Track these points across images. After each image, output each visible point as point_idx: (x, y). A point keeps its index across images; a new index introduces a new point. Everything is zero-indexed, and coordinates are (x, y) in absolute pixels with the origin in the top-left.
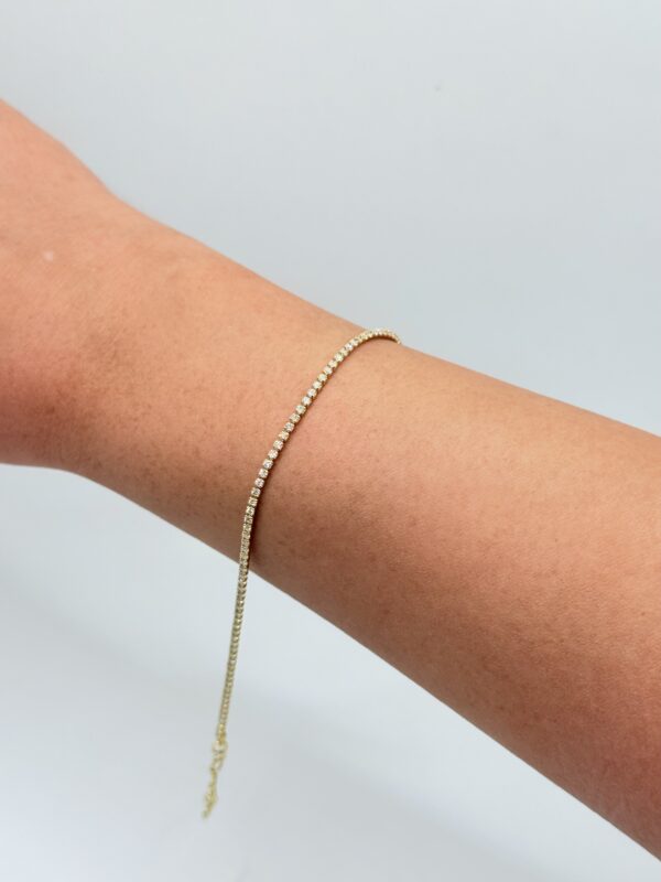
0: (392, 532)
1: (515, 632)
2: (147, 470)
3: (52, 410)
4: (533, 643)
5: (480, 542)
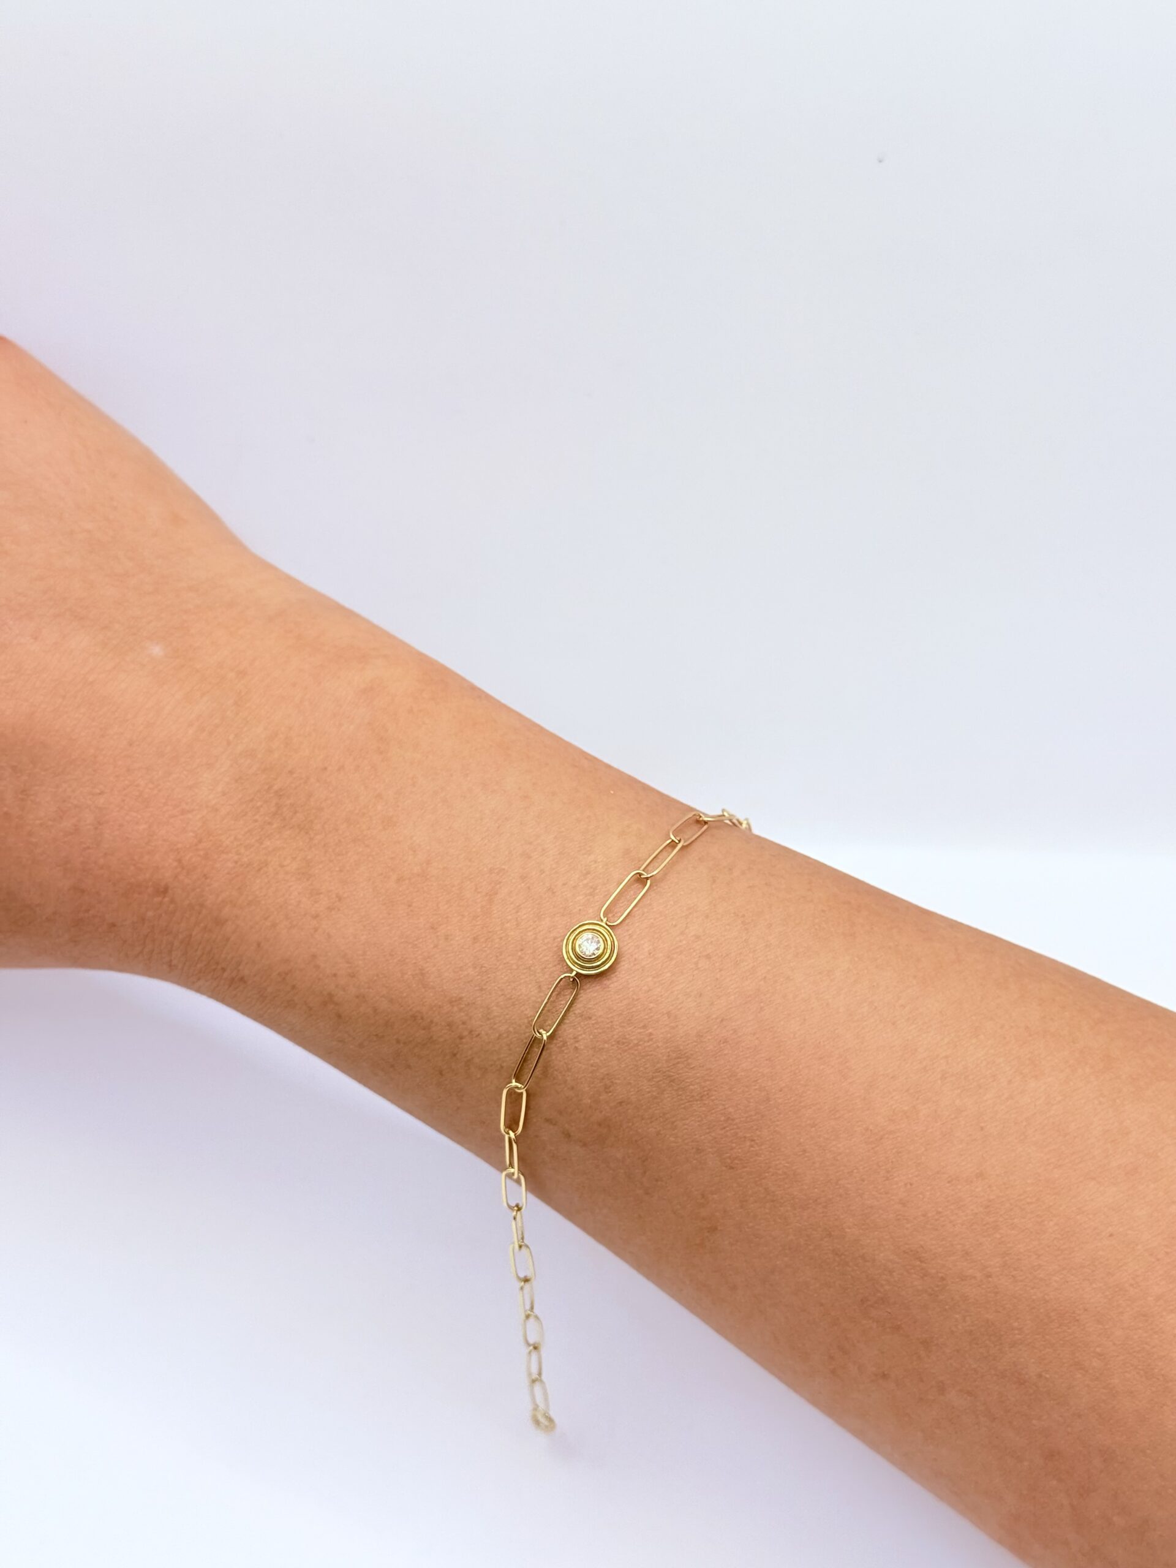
0: (731, 1110)
1: (918, 1263)
2: (331, 996)
3: (164, 891)
4: (943, 1279)
5: (867, 1129)
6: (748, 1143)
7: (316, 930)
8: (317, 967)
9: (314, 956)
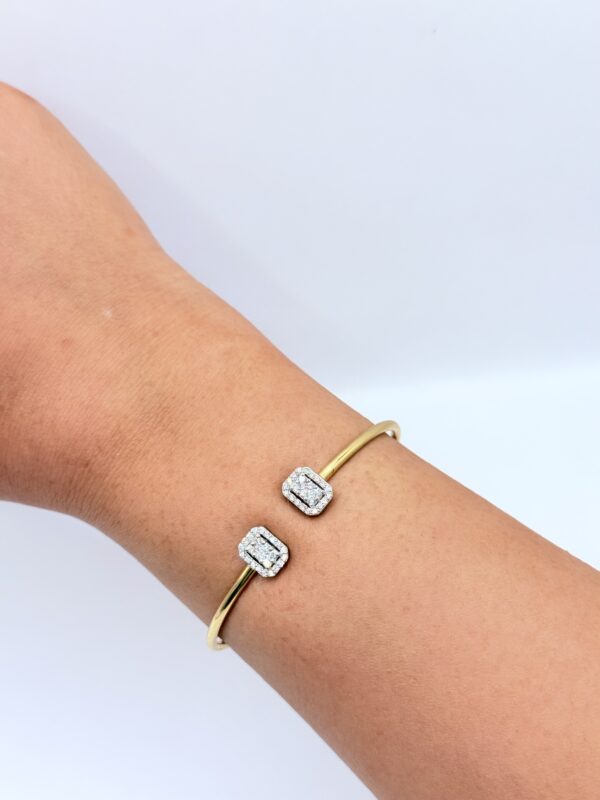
6: (412, 680)
7: (167, 494)
8: (163, 518)
9: (162, 512)
